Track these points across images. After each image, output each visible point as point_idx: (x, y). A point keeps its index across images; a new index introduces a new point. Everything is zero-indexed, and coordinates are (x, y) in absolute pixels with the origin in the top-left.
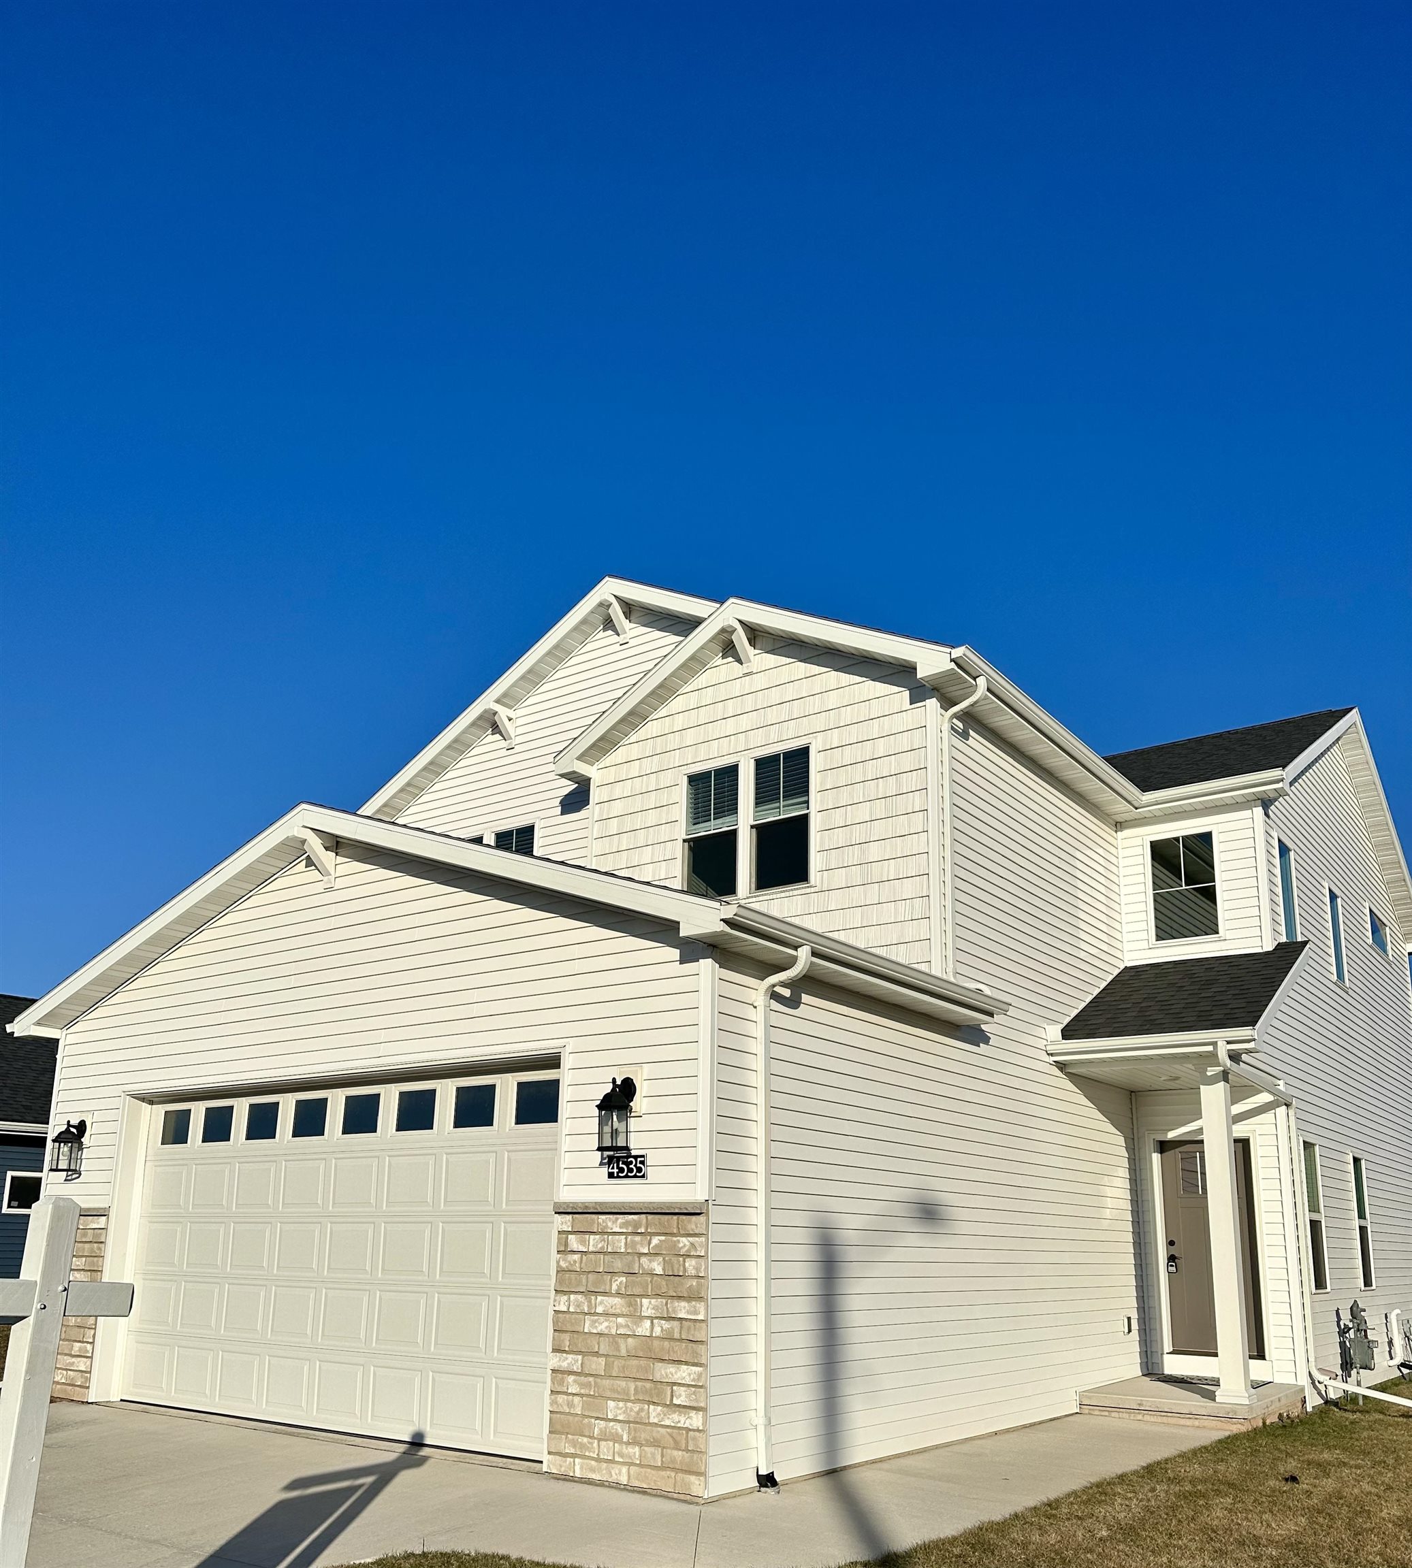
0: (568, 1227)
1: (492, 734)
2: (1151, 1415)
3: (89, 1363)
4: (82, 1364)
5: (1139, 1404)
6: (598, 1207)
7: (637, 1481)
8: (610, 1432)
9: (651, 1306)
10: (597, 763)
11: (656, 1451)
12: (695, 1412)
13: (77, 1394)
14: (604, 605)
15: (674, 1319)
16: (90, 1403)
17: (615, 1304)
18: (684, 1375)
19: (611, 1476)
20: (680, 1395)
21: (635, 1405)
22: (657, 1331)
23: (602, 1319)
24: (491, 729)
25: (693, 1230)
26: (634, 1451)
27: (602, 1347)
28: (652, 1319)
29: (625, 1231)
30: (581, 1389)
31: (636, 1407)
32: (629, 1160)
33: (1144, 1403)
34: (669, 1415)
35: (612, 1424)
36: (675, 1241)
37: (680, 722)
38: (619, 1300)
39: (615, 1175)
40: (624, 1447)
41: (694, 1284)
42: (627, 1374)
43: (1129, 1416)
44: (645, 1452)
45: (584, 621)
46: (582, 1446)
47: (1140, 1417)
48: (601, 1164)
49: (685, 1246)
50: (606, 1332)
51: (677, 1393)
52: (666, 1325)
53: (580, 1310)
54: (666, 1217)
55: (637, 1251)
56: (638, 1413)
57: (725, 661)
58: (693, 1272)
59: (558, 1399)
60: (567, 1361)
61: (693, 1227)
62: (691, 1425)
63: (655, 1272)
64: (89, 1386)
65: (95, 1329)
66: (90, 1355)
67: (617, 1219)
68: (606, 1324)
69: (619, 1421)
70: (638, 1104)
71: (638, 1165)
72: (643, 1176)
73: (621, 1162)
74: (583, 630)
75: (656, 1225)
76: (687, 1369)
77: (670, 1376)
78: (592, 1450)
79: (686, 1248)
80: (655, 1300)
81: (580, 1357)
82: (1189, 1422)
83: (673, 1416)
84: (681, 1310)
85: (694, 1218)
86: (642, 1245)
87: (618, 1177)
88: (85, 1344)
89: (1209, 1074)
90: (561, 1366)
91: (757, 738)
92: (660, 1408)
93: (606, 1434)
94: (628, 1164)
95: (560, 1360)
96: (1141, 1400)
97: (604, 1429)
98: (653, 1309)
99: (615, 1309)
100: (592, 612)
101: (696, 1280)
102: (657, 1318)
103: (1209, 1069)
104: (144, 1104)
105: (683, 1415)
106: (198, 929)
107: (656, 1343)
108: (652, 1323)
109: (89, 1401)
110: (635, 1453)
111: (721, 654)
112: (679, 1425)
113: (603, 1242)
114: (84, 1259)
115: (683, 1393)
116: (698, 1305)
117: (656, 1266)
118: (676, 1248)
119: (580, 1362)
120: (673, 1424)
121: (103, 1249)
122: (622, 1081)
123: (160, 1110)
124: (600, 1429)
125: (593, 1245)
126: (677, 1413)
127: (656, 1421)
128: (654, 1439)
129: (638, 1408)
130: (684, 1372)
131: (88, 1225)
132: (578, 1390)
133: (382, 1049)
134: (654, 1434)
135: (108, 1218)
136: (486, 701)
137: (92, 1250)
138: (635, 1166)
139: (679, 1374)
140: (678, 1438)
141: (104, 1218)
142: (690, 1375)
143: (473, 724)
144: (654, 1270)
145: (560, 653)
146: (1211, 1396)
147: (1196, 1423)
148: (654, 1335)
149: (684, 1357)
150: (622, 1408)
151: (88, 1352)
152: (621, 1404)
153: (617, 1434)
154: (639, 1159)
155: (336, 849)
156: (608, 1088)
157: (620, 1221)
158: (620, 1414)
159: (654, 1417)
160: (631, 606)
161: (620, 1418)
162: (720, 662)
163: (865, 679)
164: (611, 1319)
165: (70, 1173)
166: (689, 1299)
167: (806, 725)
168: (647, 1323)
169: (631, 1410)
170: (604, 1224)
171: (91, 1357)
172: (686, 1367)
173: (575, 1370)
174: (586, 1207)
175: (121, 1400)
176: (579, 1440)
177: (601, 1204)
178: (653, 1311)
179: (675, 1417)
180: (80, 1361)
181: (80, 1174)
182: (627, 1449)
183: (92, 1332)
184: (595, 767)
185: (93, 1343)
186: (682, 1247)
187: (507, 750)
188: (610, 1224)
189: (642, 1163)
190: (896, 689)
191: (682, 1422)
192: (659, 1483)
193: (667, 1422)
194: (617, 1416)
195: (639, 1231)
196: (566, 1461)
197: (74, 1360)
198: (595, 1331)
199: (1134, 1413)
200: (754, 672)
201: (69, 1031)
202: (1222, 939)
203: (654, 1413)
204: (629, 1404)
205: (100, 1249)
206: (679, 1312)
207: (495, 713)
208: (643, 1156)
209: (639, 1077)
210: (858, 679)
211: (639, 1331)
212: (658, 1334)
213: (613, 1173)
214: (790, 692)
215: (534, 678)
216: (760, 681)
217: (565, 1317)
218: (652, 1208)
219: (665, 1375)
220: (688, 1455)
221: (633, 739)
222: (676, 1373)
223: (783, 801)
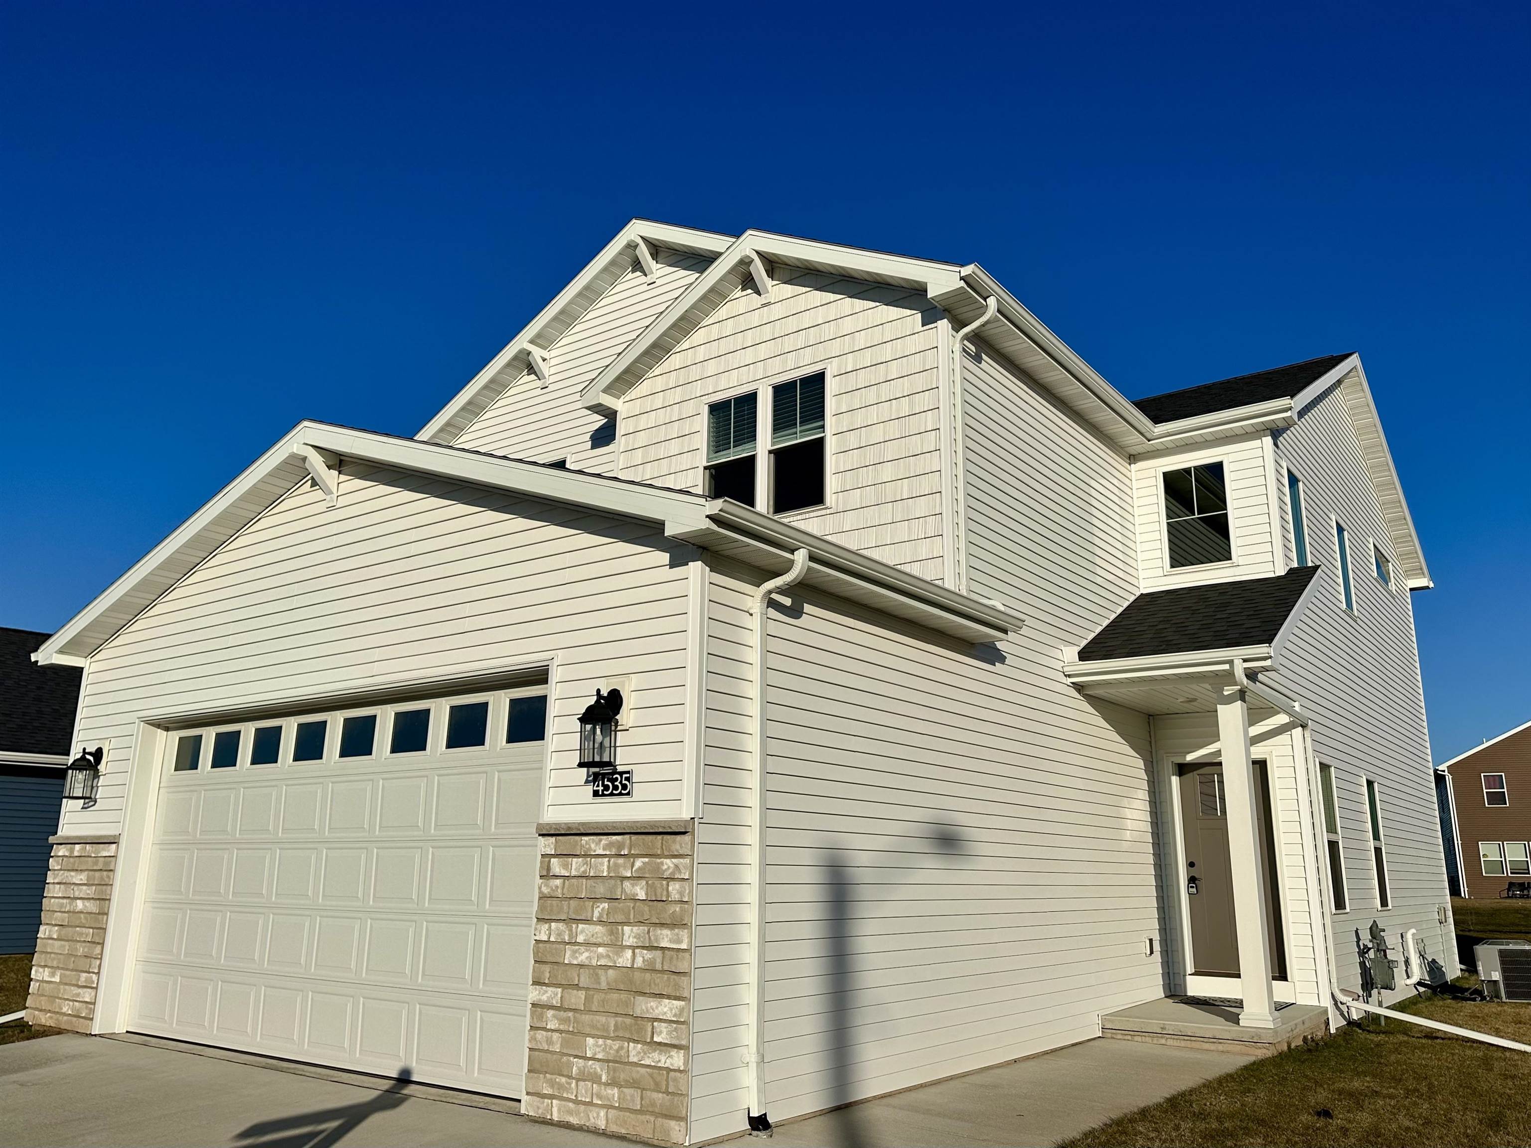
0: (551, 849)
1: (528, 375)
2: (1174, 1039)
3: (93, 994)
4: (87, 995)
5: (1162, 1028)
6: (581, 828)
7: (615, 1126)
8: (588, 1071)
9: (632, 934)
10: (623, 397)
11: (635, 1093)
12: (676, 1050)
13: (81, 1027)
14: (632, 246)
15: (657, 948)
16: (93, 1035)
17: (596, 933)
18: (665, 1010)
19: (589, 1120)
20: (661, 1032)
21: (614, 1043)
22: (639, 962)
23: (582, 949)
24: (526, 370)
25: (677, 851)
26: (612, 1093)
27: (582, 979)
28: (633, 948)
29: (608, 853)
30: (559, 1024)
31: (616, 1045)
32: (614, 777)
33: (1167, 1027)
34: (650, 1053)
35: (590, 1062)
36: (658, 863)
37: (701, 353)
38: (601, 928)
39: (600, 793)
40: (603, 1088)
41: (678, 909)
42: (607, 1008)
43: (1152, 1040)
44: (624, 1094)
45: (613, 263)
46: (561, 1087)
47: (1163, 1041)
48: (587, 782)
49: (669, 868)
50: (587, 963)
51: (658, 1030)
52: (648, 955)
53: (561, 939)
54: (650, 837)
55: (620, 875)
56: (617, 1051)
57: (745, 293)
58: (676, 896)
59: (537, 1035)
60: (547, 995)
61: (678, 847)
62: (672, 1064)
63: (637, 898)
64: (93, 1018)
65: (101, 959)
66: (95, 985)
67: (600, 841)
68: (586, 954)
69: (599, 1060)
70: (625, 717)
71: (624, 782)
72: (628, 794)
73: (606, 780)
74: (613, 271)
75: (640, 845)
76: (669, 1003)
77: (652, 1011)
78: (570, 1091)
79: (671, 870)
80: (636, 928)
81: (560, 990)
82: (1212, 1047)
83: (653, 1054)
84: (663, 938)
85: (678, 838)
86: (625, 868)
87: (603, 795)
88: (91, 974)
89: (1226, 693)
90: (540, 1000)
91: (775, 366)
92: (639, 1046)
93: (584, 1074)
94: (613, 781)
95: (540, 993)
96: (1164, 1024)
97: (582, 1068)
98: (635, 937)
99: (597, 938)
100: (620, 254)
101: (679, 905)
102: (638, 947)
103: (1225, 688)
104: (159, 730)
105: (664, 1054)
106: (211, 553)
107: (637, 975)
108: (634, 953)
109: (93, 1033)
110: (613, 1095)
111: (740, 287)
112: (659, 1065)
113: (585, 866)
114: (94, 887)
115: (665, 1031)
116: (681, 933)
117: (638, 890)
118: (661, 870)
119: (559, 995)
120: (653, 1064)
121: (112, 877)
122: (608, 693)
123: (175, 736)
124: (579, 1068)
125: (575, 870)
126: (658, 1052)
127: (635, 1060)
128: (633, 1079)
129: (618, 1045)
130: (665, 1007)
131: (99, 852)
132: (557, 1025)
133: (376, 668)
134: (635, 1075)
135: (118, 845)
136: (521, 342)
137: (102, 878)
138: (621, 782)
139: (660, 1008)
140: (658, 1079)
141: (114, 846)
142: (671, 1010)
143: (509, 365)
144: (637, 894)
145: (590, 295)
146: (1234, 1019)
147: (1220, 1047)
148: (635, 966)
149: (666, 990)
150: (601, 1046)
151: (93, 982)
152: (601, 1041)
153: (596, 1073)
154: (624, 776)
155: (339, 467)
156: (592, 700)
157: (603, 842)
158: (599, 1052)
159: (634, 1056)
160: (658, 248)
161: (600, 1056)
162: (739, 294)
163: (878, 304)
164: (592, 949)
165: (87, 801)
166: (672, 926)
167: (821, 352)
168: (629, 953)
169: (611, 1048)
170: (587, 846)
171: (96, 988)
172: (667, 1001)
173: (555, 1003)
174: (569, 828)
175: (127, 1032)
176: (557, 1080)
177: (583, 824)
178: (635, 940)
179: (655, 1055)
180: (86, 992)
181: (96, 802)
182: (605, 1090)
183: (98, 962)
184: (622, 400)
185: (98, 973)
186: (666, 870)
187: (542, 389)
188: (593, 846)
189: (628, 779)
190: (908, 312)
191: (663, 1061)
192: (638, 1129)
193: (647, 1062)
194: (595, 1054)
195: (622, 853)
196: (543, 1102)
197: (80, 990)
198: (575, 962)
199: (1157, 1037)
200: (772, 302)
201: (93, 659)
202: (1234, 564)
203: (634, 1051)
204: (608, 1041)
205: (109, 877)
206: (661, 940)
207: (529, 353)
208: (628, 772)
209: (626, 687)
210: (872, 304)
211: (621, 962)
212: (639, 965)
213: (599, 790)
214: (807, 320)
215: (566, 319)
216: (776, 311)
217: (545, 947)
218: (635, 828)
219: (645, 1010)
220: (668, 1097)
221: (657, 372)
222: (657, 1007)
223: (800, 426)
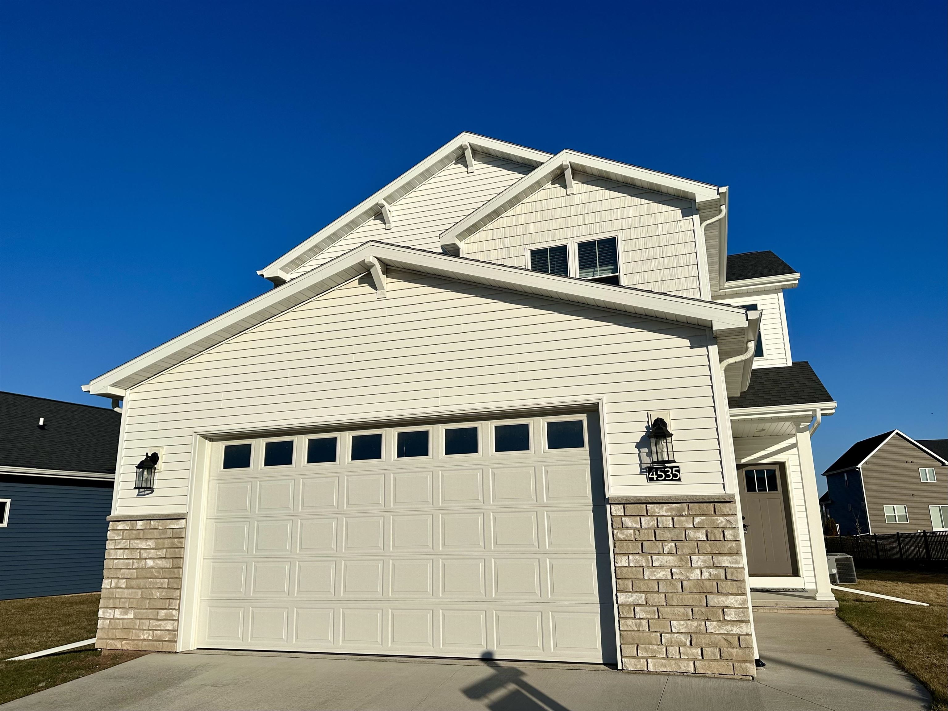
0: (621, 512)
1: (374, 220)
2: (782, 609)
3: (176, 624)
5: (776, 604)
6: (648, 499)
7: (702, 670)
8: (675, 640)
9: (700, 560)
10: (464, 240)
11: (715, 650)
12: (744, 624)
13: (166, 647)
14: (462, 149)
15: (718, 567)
16: (178, 653)
17: (669, 560)
18: (732, 601)
19: (680, 668)
20: (731, 614)
21: (694, 622)
22: (706, 575)
23: (659, 570)
24: (373, 217)
25: (727, 512)
26: (697, 651)
27: (661, 587)
28: (701, 569)
29: (669, 514)
30: (646, 615)
31: (695, 624)
32: (666, 470)
34: (723, 626)
35: (676, 635)
36: (714, 519)
38: (672, 557)
39: (655, 479)
40: (688, 649)
41: (734, 545)
42: (685, 603)
44: (707, 651)
46: (653, 651)
48: (641, 472)
49: (722, 522)
50: (664, 578)
51: (729, 613)
52: (713, 571)
53: (639, 565)
54: (705, 505)
55: (684, 527)
56: (696, 627)
58: (731, 538)
59: (628, 622)
60: (632, 598)
61: (728, 510)
62: (741, 632)
63: (699, 539)
64: (177, 641)
65: (180, 599)
66: (177, 618)
67: (663, 507)
68: (663, 573)
69: (682, 633)
71: (674, 473)
72: (679, 479)
73: (659, 471)
75: (697, 510)
76: (734, 598)
77: (722, 603)
78: (662, 653)
79: (723, 524)
80: (703, 556)
81: (644, 595)
83: (727, 627)
84: (724, 562)
85: (727, 504)
86: (687, 522)
87: (657, 480)
88: (171, 611)
89: (801, 427)
90: (627, 601)
92: (715, 623)
93: (672, 642)
94: (665, 472)
95: (626, 597)
97: (670, 639)
98: (702, 562)
99: (670, 563)
101: (735, 543)
102: (704, 567)
103: (801, 424)
104: (207, 441)
105: (735, 626)
107: (707, 583)
108: (701, 571)
109: (177, 651)
110: (697, 653)
112: (732, 632)
113: (653, 522)
114: (165, 550)
115: (733, 613)
116: (738, 558)
117: (700, 535)
118: (716, 524)
119: (644, 598)
120: (726, 632)
122: (659, 419)
123: (221, 446)
124: (667, 639)
125: (645, 524)
126: (730, 625)
127: (713, 631)
128: (711, 642)
129: (696, 624)
130: (732, 599)
131: (167, 526)
133: (440, 401)
134: (713, 640)
135: (186, 521)
136: (378, 198)
137: (173, 543)
138: (672, 473)
139: (728, 601)
140: (732, 641)
142: (736, 601)
144: (699, 537)
146: (814, 598)
148: (703, 578)
149: (731, 590)
150: (683, 625)
151: (174, 616)
152: (682, 623)
153: (681, 641)
154: (674, 469)
155: (387, 273)
157: (665, 508)
158: (682, 629)
159: (711, 629)
160: (475, 151)
161: (683, 631)
164: (666, 570)
166: (730, 554)
168: (698, 571)
169: (691, 625)
170: (652, 510)
171: (178, 620)
172: (733, 596)
173: (640, 602)
174: (638, 500)
175: (197, 649)
176: (650, 647)
177: (650, 497)
179: (729, 628)
181: (153, 491)
182: (690, 650)
184: (463, 242)
185: (179, 609)
186: (720, 523)
187: (386, 230)
188: (657, 510)
189: (678, 471)
191: (735, 630)
192: (720, 670)
193: (722, 632)
194: (680, 630)
195: (684, 514)
196: (640, 661)
197: (160, 622)
198: (654, 578)
200: (575, 193)
201: (132, 391)
202: (765, 359)
203: (712, 627)
204: (689, 622)
205: (181, 543)
206: (723, 563)
207: (383, 206)
208: (678, 467)
209: (668, 417)
210: (646, 201)
211: (692, 576)
212: (706, 577)
213: (653, 478)
214: (598, 207)
215: (409, 187)
216: (576, 199)
217: (627, 570)
218: (695, 499)
219: (717, 602)
220: (740, 650)
221: (489, 227)
222: (726, 600)
223: (599, 267)
